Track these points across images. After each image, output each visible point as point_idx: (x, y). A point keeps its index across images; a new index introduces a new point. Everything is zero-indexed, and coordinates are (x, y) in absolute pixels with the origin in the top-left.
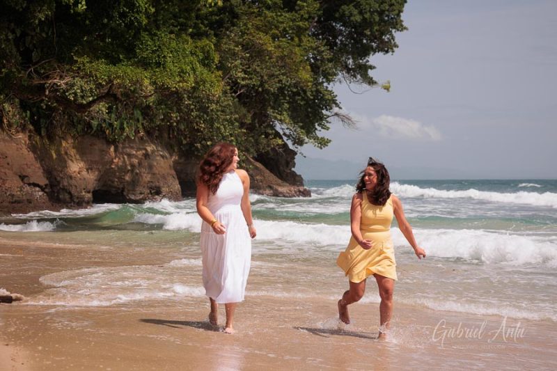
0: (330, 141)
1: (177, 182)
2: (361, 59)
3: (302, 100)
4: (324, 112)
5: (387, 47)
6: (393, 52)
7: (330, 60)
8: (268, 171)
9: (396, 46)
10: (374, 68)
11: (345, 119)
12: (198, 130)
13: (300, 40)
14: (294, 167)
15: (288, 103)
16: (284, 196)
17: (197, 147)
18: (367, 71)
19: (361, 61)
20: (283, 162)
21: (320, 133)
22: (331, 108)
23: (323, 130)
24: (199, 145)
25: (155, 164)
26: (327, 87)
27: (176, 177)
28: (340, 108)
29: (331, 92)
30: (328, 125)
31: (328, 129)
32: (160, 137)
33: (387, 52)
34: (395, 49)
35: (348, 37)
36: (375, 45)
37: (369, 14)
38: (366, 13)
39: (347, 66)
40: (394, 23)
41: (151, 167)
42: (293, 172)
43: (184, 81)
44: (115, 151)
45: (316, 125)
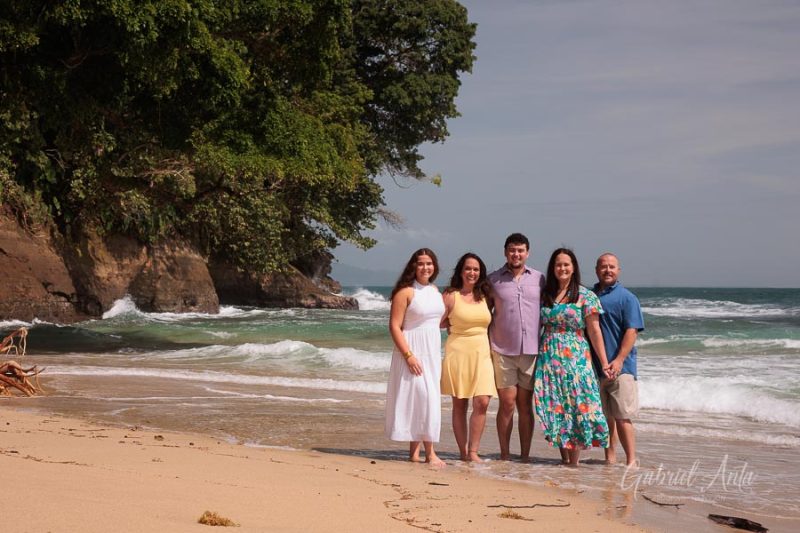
0: (376, 242)
1: (214, 289)
2: (408, 148)
3: (343, 194)
4: (369, 208)
5: (436, 135)
6: (444, 140)
7: (375, 149)
8: (305, 278)
9: (447, 134)
10: (422, 158)
11: (387, 217)
12: (234, 229)
13: (353, 127)
14: (330, 272)
15: (329, 197)
16: (329, 307)
17: (232, 248)
18: (415, 162)
19: (407, 150)
21: (365, 233)
22: (378, 205)
23: (367, 229)
24: (235, 247)
25: (190, 268)
26: (372, 180)
27: (212, 284)
28: (384, 204)
29: (377, 186)
30: (373, 223)
31: (373, 227)
32: (192, 237)
33: (437, 140)
34: (445, 137)
35: (391, 123)
36: (421, 132)
37: (420, 96)
38: (417, 95)
39: (390, 156)
40: (446, 108)
41: (185, 272)
42: (329, 278)
43: (323, 172)
44: (148, 253)
45: (360, 223)
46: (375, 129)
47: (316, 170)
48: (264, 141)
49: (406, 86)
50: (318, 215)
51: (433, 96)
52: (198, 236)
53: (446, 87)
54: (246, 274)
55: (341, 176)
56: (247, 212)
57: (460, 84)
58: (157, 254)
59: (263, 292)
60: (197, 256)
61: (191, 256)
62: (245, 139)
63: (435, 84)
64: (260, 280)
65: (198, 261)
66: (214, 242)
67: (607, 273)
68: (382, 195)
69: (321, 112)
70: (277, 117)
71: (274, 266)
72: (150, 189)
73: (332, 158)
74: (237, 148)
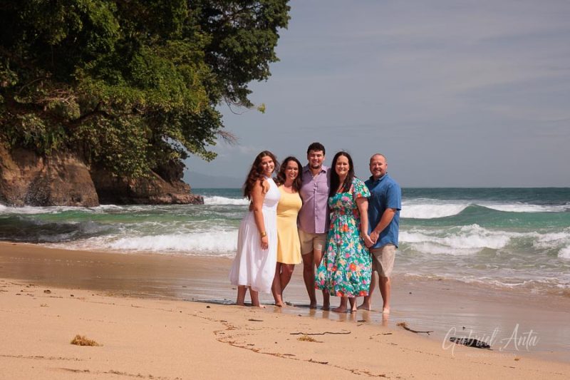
0: (216, 155)
1: (95, 190)
2: (240, 85)
3: (192, 119)
4: (212, 129)
5: (261, 75)
6: (267, 79)
7: (216, 85)
8: (164, 181)
9: (270, 74)
10: (251, 92)
11: (225, 135)
12: (110, 145)
14: (182, 177)
15: (181, 121)
16: (182, 203)
17: (109, 159)
18: (245, 95)
19: (240, 87)
20: (173, 173)
21: (208, 148)
22: (218, 127)
23: (210, 145)
24: (111, 158)
25: (76, 174)
26: (214, 108)
27: (93, 185)
28: (223, 127)
29: (217, 113)
30: (214, 140)
31: (215, 144)
32: (77, 150)
33: (262, 79)
34: (268, 77)
35: (227, 66)
36: (250, 73)
37: (249, 46)
38: (247, 45)
39: (227, 90)
40: (268, 55)
41: (72, 177)
42: (182, 181)
43: (174, 101)
44: (44, 162)
45: (204, 141)
46: (216, 71)
47: (170, 99)
48: (130, 77)
49: (238, 39)
50: (173, 134)
51: (259, 46)
52: (82, 149)
53: (269, 39)
54: (119, 178)
55: (189, 103)
56: (119, 131)
57: (278, 36)
58: (51, 163)
59: (132, 191)
60: (81, 165)
61: (77, 164)
62: (116, 75)
63: (261, 37)
64: (129, 182)
65: (83, 169)
66: (95, 154)
67: (376, 169)
68: (221, 120)
69: (174, 57)
70: (140, 59)
71: (140, 172)
72: (44, 111)
73: (181, 90)
74: (111, 81)
